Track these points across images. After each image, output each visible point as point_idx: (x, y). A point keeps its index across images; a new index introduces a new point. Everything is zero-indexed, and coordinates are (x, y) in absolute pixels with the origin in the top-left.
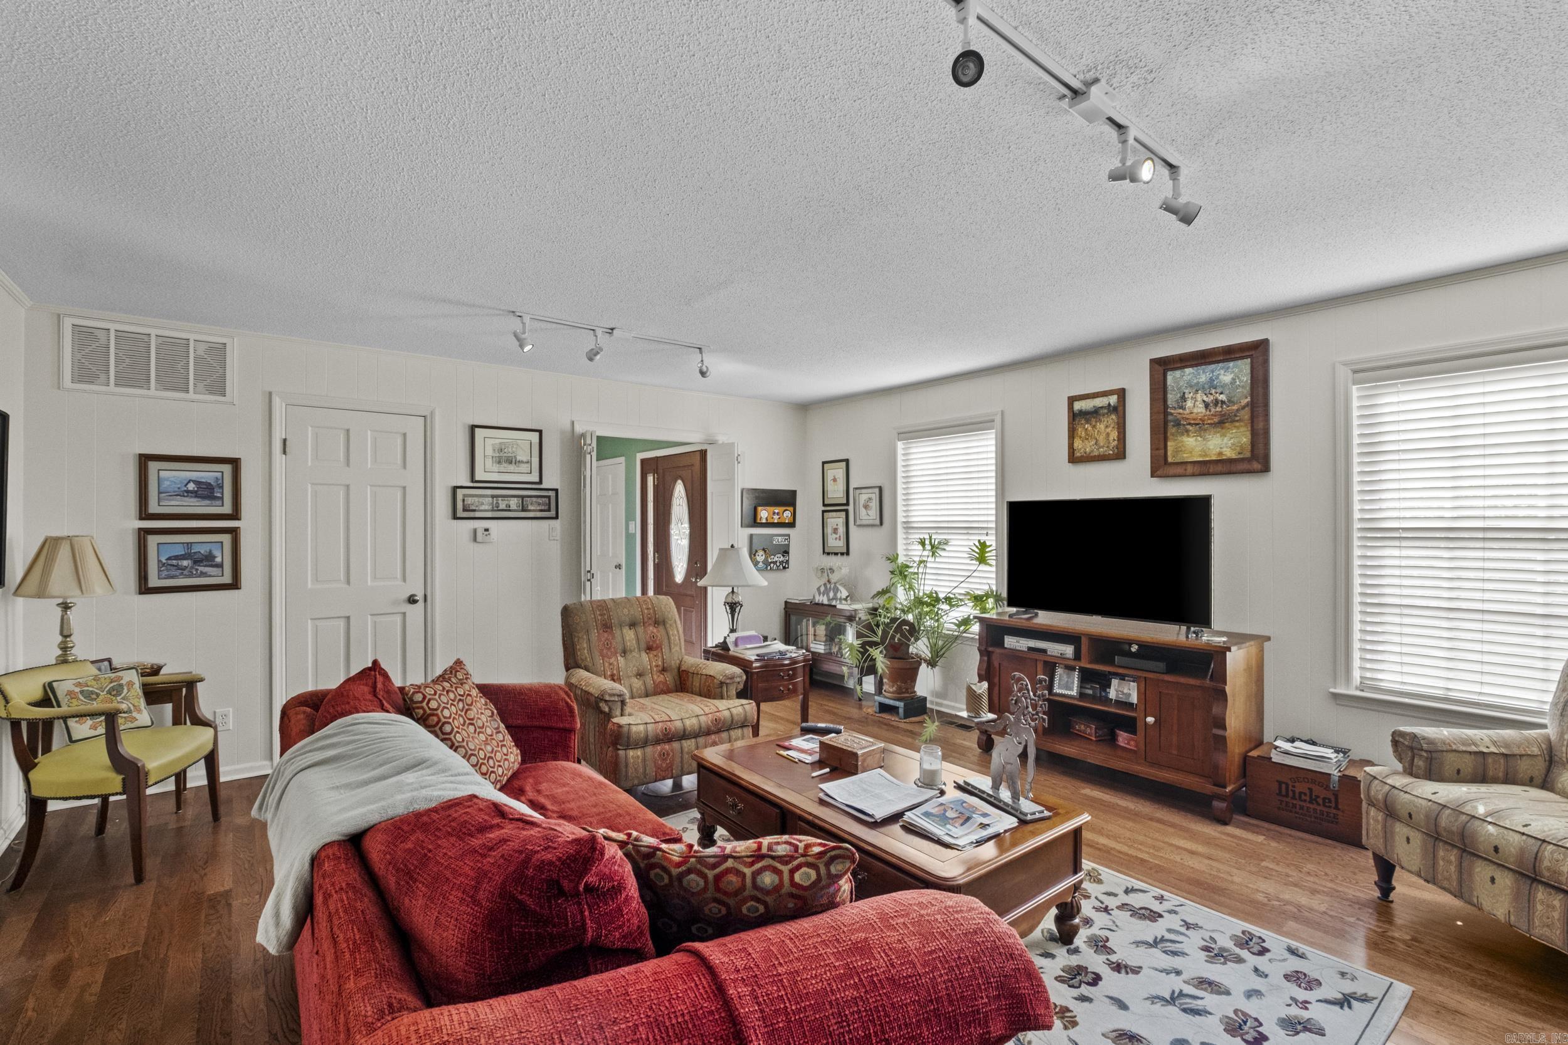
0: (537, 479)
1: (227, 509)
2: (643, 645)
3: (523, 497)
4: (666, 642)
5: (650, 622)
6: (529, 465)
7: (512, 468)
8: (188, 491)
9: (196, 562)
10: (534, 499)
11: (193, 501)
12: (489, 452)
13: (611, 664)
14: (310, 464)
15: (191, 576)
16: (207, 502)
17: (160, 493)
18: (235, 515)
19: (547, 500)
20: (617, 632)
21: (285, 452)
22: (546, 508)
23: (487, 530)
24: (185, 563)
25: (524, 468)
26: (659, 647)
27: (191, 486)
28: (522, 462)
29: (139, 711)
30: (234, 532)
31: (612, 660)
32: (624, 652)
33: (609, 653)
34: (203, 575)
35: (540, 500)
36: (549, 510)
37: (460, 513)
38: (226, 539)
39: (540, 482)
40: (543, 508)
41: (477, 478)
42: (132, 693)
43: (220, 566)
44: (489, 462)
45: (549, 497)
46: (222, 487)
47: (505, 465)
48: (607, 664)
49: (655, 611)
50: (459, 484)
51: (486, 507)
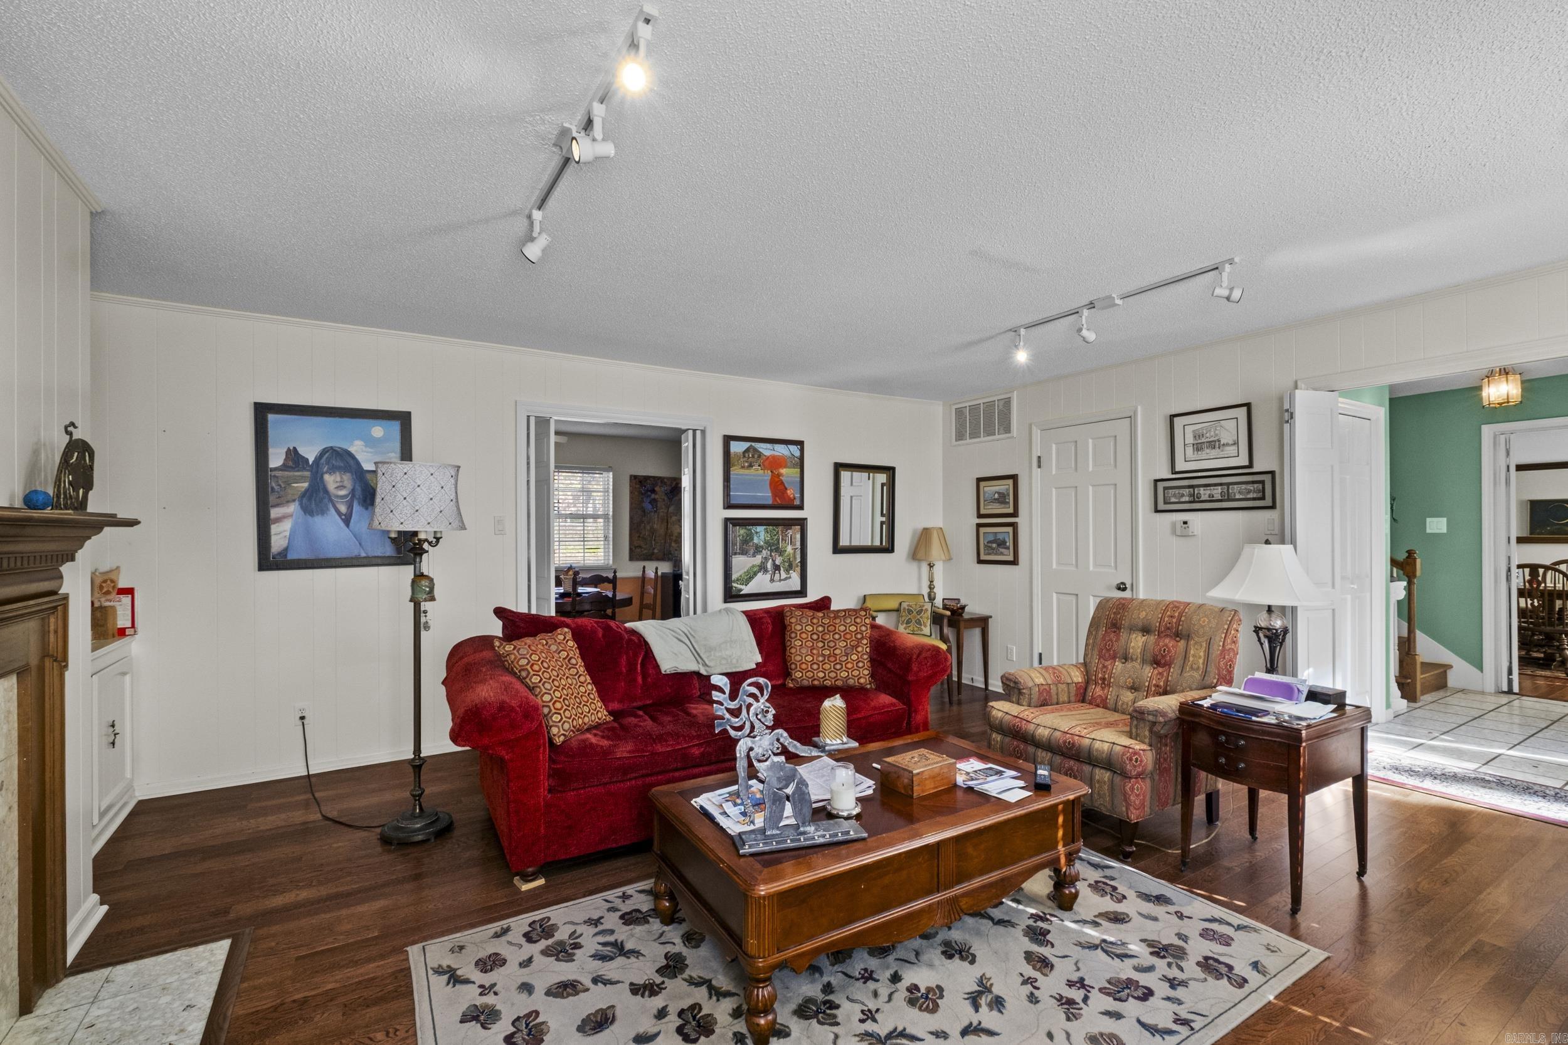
0: (1247, 463)
1: (1011, 510)
2: (1148, 656)
3: (1228, 484)
4: (1178, 662)
5: (1168, 632)
6: (1235, 447)
7: (1214, 453)
8: (995, 499)
9: (999, 545)
10: (1244, 486)
11: (997, 505)
12: (1190, 439)
13: (1104, 666)
14: (1054, 473)
15: (996, 554)
16: (1003, 506)
17: (985, 501)
18: (1015, 514)
19: (1260, 486)
20: (1124, 635)
21: (1039, 467)
22: (1260, 495)
23: (1185, 523)
24: (994, 545)
25: (1232, 450)
26: (1168, 665)
27: (996, 496)
28: (1228, 445)
29: (925, 626)
30: (1014, 525)
31: (1107, 663)
32: (1126, 659)
33: (1107, 655)
34: (1002, 554)
35: (1250, 487)
36: (1263, 498)
37: (1161, 506)
38: (1010, 529)
39: (1251, 466)
40: (1255, 495)
41: (1177, 470)
42: (926, 615)
43: (1008, 548)
44: (1190, 450)
45: (1263, 482)
46: (1009, 495)
47: (1208, 451)
48: (1101, 666)
49: (1179, 620)
50: (1158, 478)
51: (1187, 499)
